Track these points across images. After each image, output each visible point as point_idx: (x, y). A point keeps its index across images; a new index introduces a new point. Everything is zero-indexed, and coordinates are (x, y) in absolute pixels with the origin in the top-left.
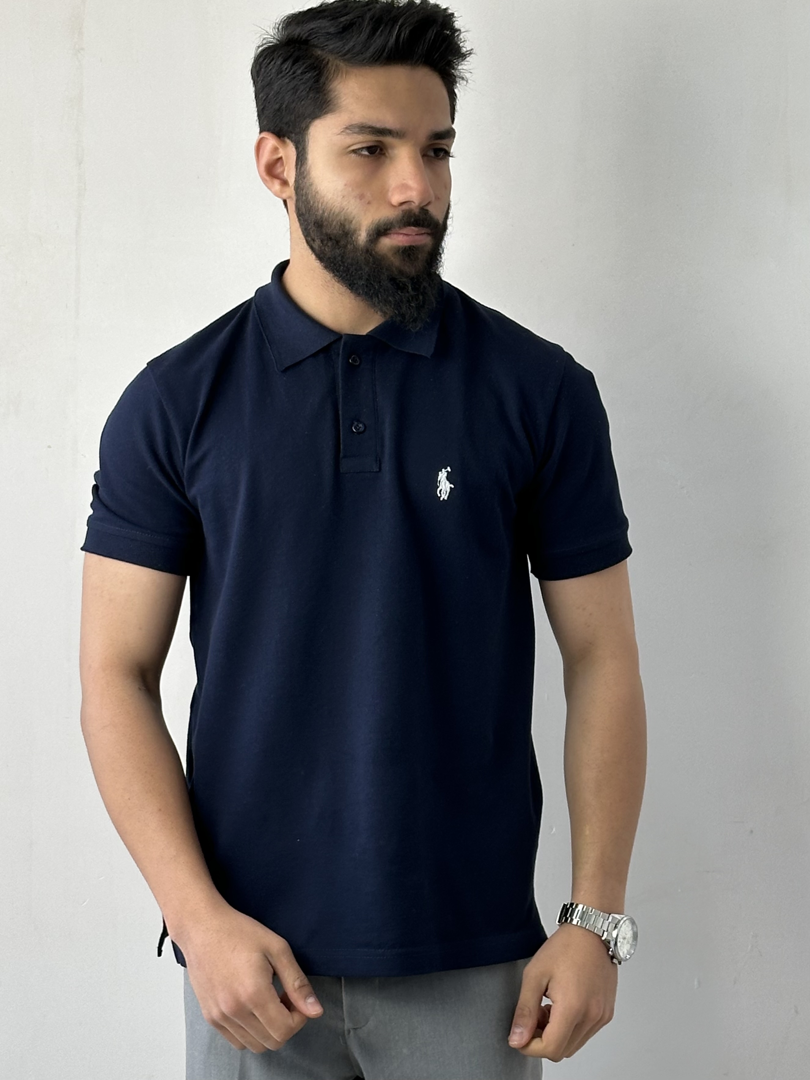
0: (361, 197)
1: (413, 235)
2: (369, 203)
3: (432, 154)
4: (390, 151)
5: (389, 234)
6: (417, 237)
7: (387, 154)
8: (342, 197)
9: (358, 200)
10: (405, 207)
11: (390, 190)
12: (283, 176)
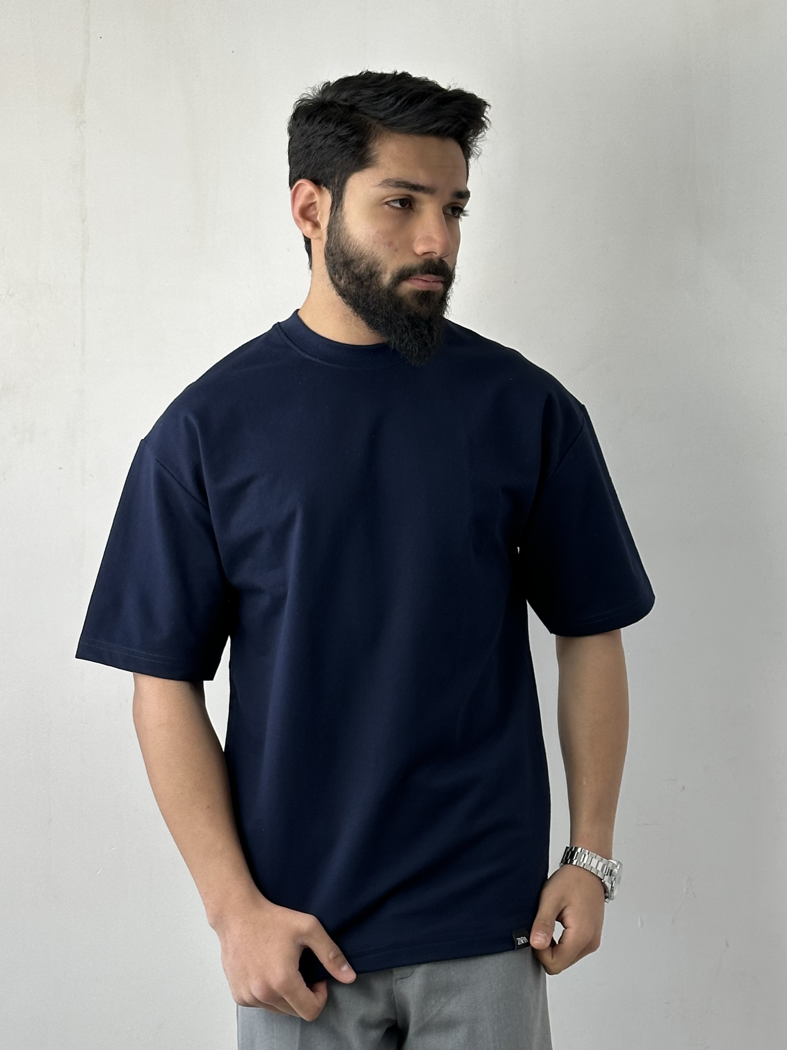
2: (396, 250)
3: (450, 211)
5: (410, 279)
6: (433, 284)
8: (372, 243)
9: (387, 247)
10: (426, 257)
11: (416, 241)
12: (315, 220)
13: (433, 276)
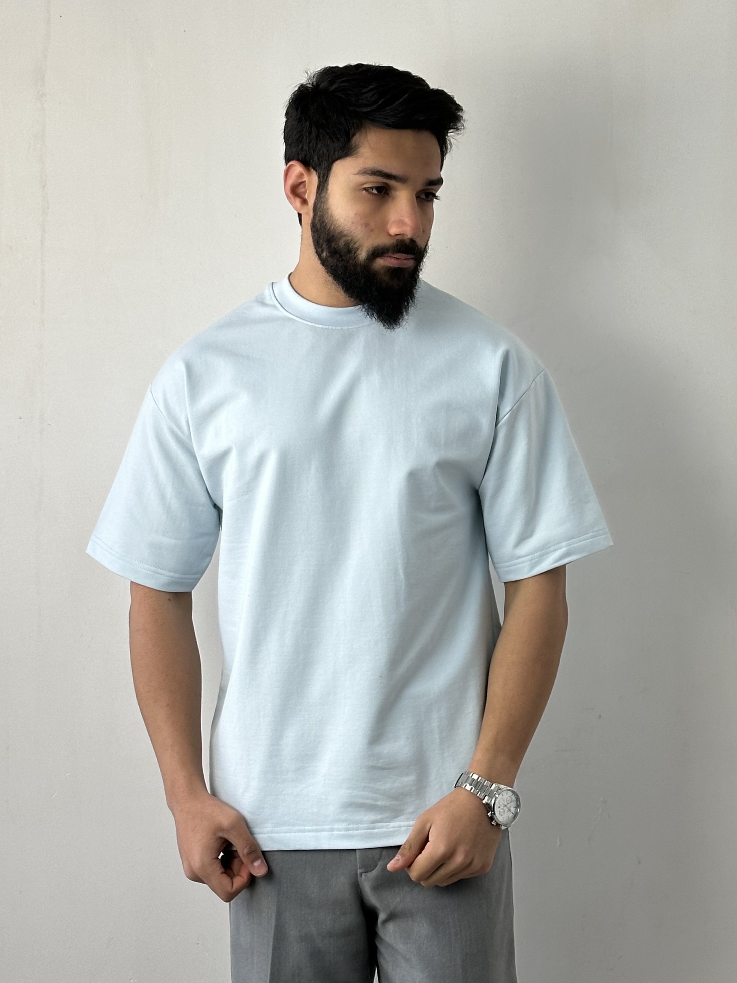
0: (367, 225)
1: (402, 259)
2: (372, 230)
3: (423, 196)
4: (393, 192)
5: (384, 256)
6: (405, 262)
7: (390, 195)
8: (351, 223)
9: (364, 227)
10: (399, 237)
11: (390, 222)
12: (304, 197)
13: (404, 255)
